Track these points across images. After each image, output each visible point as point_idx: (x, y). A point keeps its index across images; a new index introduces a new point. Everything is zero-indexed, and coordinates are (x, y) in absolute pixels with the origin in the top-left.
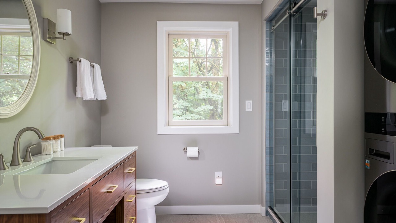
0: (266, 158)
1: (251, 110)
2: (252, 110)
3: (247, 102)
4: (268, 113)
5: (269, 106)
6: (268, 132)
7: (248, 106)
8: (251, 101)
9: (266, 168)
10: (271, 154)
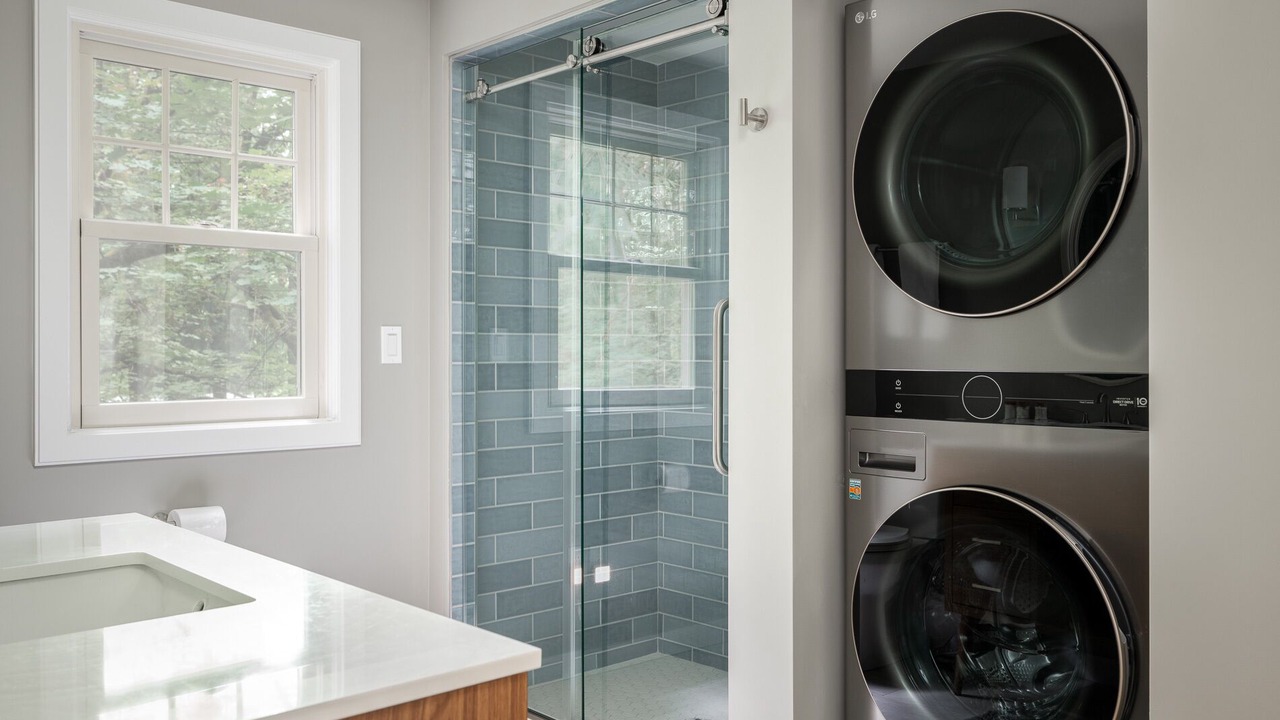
0: (454, 522)
1: (398, 360)
2: (400, 361)
3: (384, 330)
4: (460, 370)
5: (460, 345)
6: (460, 436)
7: (391, 346)
8: (398, 330)
9: (453, 556)
10: (467, 508)
